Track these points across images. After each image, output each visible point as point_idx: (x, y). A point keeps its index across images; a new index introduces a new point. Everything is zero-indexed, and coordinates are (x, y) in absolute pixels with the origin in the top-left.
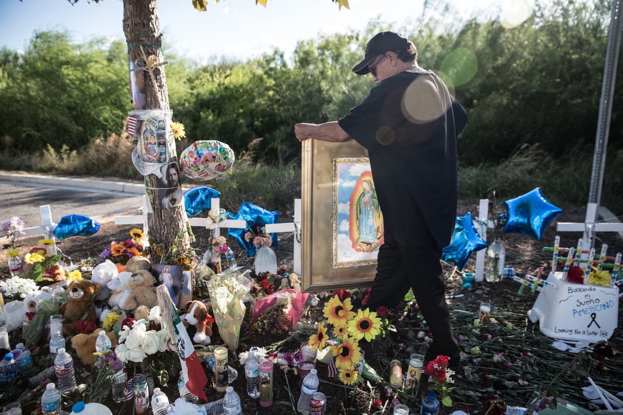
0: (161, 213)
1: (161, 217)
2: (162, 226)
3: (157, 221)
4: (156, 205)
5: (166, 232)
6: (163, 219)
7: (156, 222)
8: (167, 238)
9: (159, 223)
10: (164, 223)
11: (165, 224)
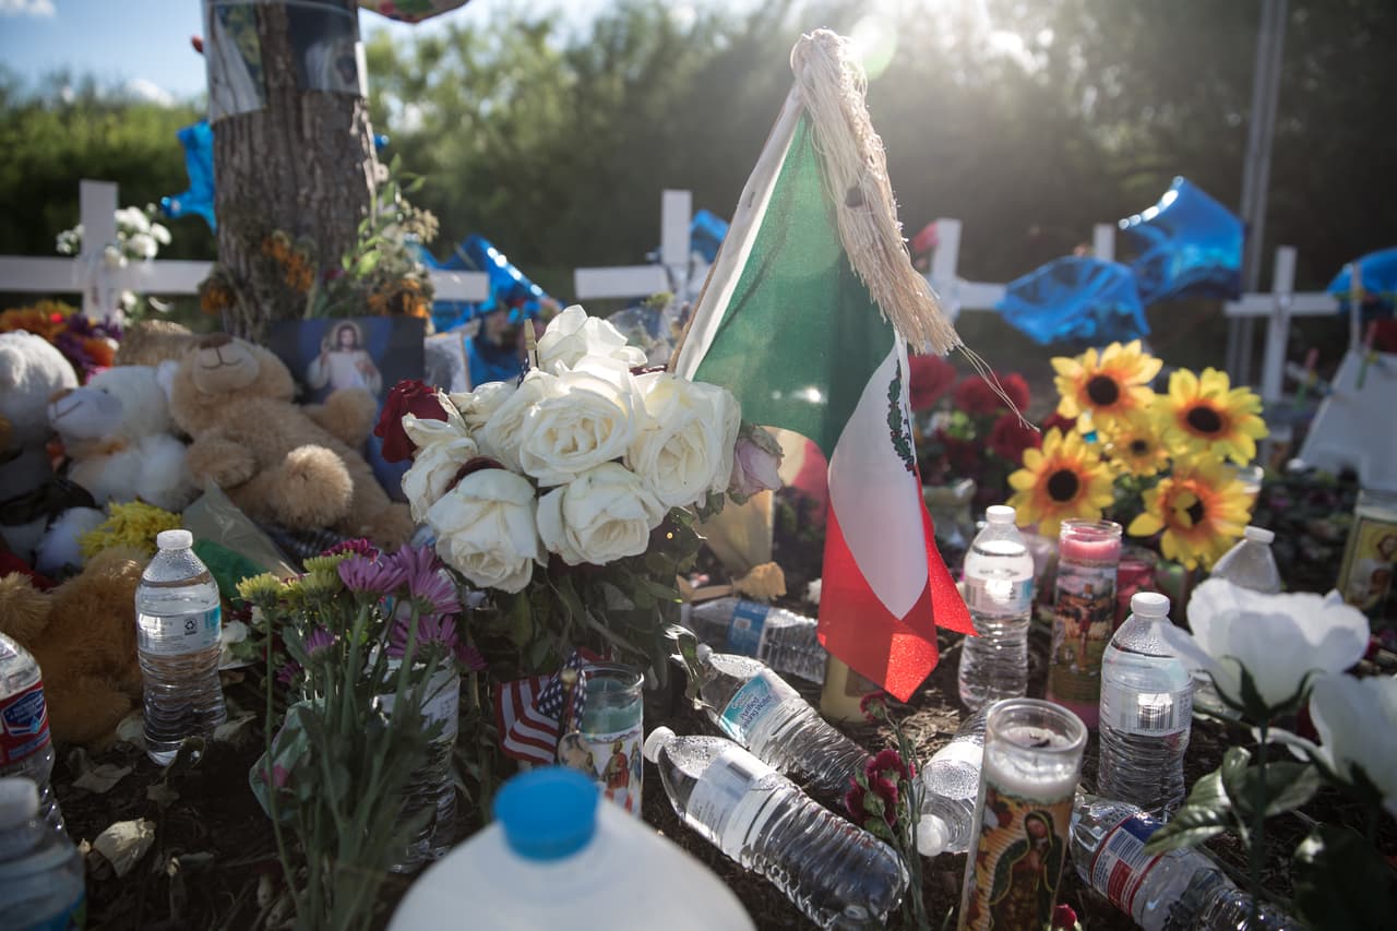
0: (299, 109)
1: (300, 128)
2: (302, 168)
3: (281, 145)
4: (276, 74)
5: (319, 194)
6: (308, 133)
7: (271, 150)
8: (323, 221)
9: (289, 152)
10: (311, 154)
11: (317, 159)
